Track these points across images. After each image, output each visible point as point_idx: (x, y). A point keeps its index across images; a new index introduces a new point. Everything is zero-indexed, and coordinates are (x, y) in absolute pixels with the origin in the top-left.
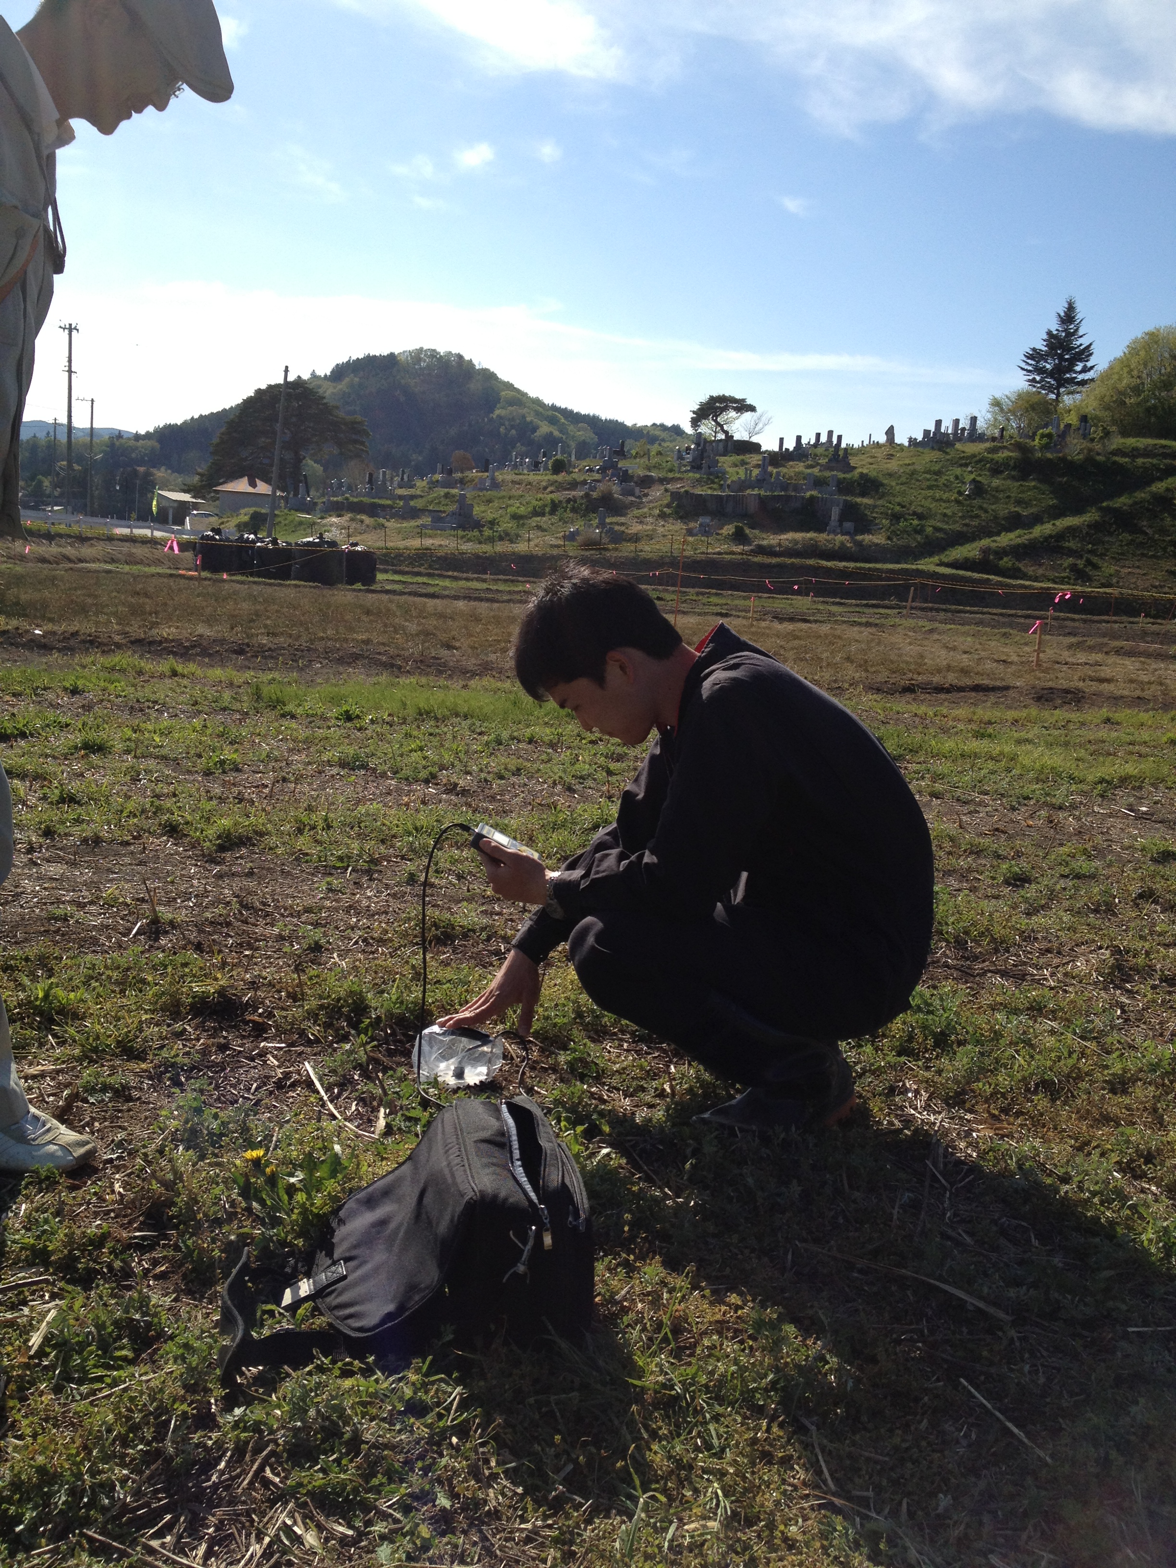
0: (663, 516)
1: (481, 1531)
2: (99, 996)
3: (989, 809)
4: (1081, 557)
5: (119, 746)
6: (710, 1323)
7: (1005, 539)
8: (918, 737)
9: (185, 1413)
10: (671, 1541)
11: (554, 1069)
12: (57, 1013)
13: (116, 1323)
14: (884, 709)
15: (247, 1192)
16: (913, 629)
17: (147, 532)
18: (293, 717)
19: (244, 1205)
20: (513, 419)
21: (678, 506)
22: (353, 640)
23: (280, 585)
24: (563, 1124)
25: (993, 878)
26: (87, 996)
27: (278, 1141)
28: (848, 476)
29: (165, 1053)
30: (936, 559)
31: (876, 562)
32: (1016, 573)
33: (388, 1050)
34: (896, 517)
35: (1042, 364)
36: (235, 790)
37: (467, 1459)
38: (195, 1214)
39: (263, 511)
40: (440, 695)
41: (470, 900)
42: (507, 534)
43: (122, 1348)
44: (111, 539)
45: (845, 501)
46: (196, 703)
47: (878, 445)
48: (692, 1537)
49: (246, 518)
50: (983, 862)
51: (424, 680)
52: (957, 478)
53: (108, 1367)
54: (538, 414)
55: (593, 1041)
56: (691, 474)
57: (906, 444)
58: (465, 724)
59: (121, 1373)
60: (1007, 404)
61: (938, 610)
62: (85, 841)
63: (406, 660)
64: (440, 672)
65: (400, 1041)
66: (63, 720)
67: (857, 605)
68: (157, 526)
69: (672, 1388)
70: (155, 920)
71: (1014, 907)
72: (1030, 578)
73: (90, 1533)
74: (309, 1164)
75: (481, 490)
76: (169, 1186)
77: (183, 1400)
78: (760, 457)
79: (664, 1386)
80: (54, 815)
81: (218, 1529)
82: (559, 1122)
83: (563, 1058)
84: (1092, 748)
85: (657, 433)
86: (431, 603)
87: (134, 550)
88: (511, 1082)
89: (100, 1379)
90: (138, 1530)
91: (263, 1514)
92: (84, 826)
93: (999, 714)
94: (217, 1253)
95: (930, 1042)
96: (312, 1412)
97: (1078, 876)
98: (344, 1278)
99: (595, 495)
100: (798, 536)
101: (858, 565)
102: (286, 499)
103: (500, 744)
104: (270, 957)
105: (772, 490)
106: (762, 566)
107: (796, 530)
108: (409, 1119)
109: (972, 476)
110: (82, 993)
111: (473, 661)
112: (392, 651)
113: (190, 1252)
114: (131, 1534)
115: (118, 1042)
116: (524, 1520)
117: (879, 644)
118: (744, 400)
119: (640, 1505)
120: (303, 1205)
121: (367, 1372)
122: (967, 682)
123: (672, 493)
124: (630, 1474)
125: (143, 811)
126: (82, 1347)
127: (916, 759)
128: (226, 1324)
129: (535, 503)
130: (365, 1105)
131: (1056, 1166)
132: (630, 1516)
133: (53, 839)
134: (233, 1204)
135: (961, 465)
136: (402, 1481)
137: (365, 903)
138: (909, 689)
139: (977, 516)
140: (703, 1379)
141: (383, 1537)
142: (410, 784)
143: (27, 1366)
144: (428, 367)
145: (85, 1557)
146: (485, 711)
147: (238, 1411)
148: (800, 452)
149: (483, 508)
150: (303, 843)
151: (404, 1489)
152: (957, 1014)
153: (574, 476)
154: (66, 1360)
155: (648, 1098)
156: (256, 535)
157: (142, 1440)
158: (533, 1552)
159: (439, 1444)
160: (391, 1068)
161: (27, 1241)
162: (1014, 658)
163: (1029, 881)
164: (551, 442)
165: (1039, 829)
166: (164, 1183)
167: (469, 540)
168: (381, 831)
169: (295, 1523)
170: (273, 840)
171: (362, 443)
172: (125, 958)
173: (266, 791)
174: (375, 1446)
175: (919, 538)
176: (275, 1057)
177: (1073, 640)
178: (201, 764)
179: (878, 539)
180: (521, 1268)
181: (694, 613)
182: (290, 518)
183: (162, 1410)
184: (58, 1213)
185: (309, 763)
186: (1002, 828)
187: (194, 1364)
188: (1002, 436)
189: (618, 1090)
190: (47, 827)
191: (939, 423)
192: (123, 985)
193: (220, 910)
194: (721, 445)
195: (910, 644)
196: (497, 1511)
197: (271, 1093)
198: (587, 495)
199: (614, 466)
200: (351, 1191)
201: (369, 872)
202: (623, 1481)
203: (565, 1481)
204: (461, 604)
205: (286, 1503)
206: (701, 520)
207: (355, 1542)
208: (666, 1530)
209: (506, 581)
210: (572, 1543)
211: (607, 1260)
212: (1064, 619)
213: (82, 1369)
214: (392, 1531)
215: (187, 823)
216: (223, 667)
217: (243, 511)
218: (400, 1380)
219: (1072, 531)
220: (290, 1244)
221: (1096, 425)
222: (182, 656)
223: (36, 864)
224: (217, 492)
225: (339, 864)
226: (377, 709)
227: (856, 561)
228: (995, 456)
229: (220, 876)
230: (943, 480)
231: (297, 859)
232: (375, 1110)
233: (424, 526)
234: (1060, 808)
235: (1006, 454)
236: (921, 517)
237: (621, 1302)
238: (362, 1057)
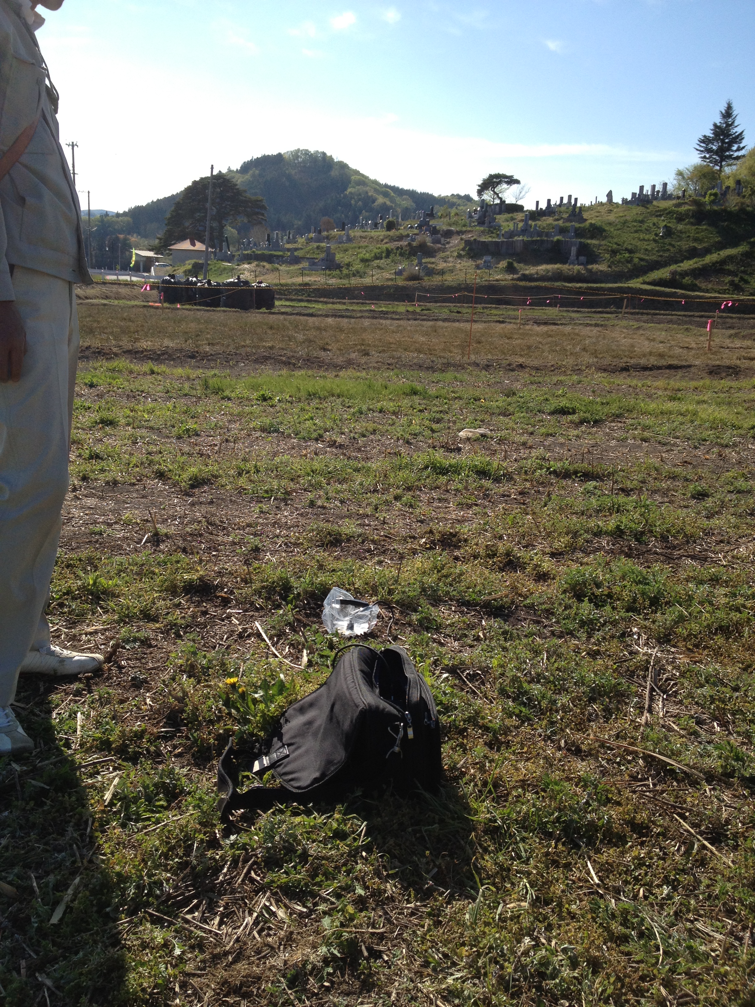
0: (460, 256)
1: (383, 909)
2: (127, 582)
3: (679, 448)
4: (736, 276)
5: (123, 421)
6: (517, 782)
7: (687, 265)
8: (633, 401)
9: (202, 840)
10: (500, 915)
11: (410, 624)
12: (102, 593)
13: (155, 785)
14: (609, 383)
15: (227, 703)
16: (626, 327)
17: (128, 278)
18: (229, 399)
19: (226, 711)
20: (360, 194)
21: (469, 249)
22: (263, 346)
23: (214, 311)
24: (418, 659)
25: (684, 494)
26: (119, 582)
27: (244, 671)
28: (582, 225)
29: (170, 618)
30: (641, 280)
31: (601, 282)
32: (694, 288)
33: (306, 614)
34: (614, 252)
35: (710, 146)
36: (197, 448)
37: (372, 865)
38: (197, 717)
39: (200, 262)
40: (321, 382)
41: (349, 517)
42: (358, 272)
43: (160, 800)
44: (104, 283)
45: (580, 243)
46: (168, 392)
47: (601, 204)
48: (512, 912)
49: (190, 267)
50: (677, 484)
51: (310, 372)
52: (654, 224)
53: (153, 812)
54: (376, 190)
55: (433, 606)
56: (478, 228)
57: (620, 202)
58: (339, 401)
59: (161, 815)
60: (687, 174)
61: (642, 314)
62: (107, 483)
63: (298, 359)
64: (320, 367)
65: (313, 608)
66: (87, 404)
67: (588, 312)
68: (133, 273)
69: (495, 821)
70: (156, 534)
71: (698, 513)
72: (703, 291)
73: (150, 911)
74: (265, 686)
75: (340, 243)
76: (181, 700)
77: (200, 831)
78: (523, 215)
79: (490, 820)
80: (88, 467)
81: (226, 908)
82: (415, 658)
83: (415, 617)
84: (747, 405)
85: (455, 200)
86: (311, 320)
87: (120, 290)
88: (383, 633)
89: (148, 819)
90: (178, 909)
91: (251, 899)
92: (107, 473)
93: (685, 384)
94: (212, 741)
95: (647, 603)
96: (277, 838)
97: (739, 492)
98: (288, 756)
99: (414, 244)
100: (550, 267)
101: (590, 285)
102: (215, 253)
103: (361, 413)
104: (228, 556)
105: (531, 237)
106: (525, 288)
107: (548, 263)
108: (322, 656)
109: (665, 223)
110: (117, 581)
111: (341, 359)
112: (290, 354)
113: (196, 741)
114: (174, 911)
115: (141, 611)
116: (409, 902)
117: (604, 338)
118: (512, 176)
119: (480, 893)
120: (263, 712)
121: (308, 813)
122: (663, 362)
123: (466, 241)
124: (473, 874)
125: (142, 463)
126: (135, 800)
127: (631, 416)
128: (221, 784)
129: (375, 250)
130: (294, 648)
131: (730, 681)
132: (474, 900)
133: (88, 482)
134: (220, 710)
135: (657, 216)
136: (334, 879)
137: (284, 520)
138: (625, 369)
139: (668, 250)
140: (514, 816)
141: (325, 913)
142: (306, 442)
143: (103, 812)
144: (304, 161)
145: (148, 925)
146: (351, 392)
147: (233, 838)
148: (550, 210)
149: (341, 255)
150: (242, 481)
151: (336, 884)
152: (664, 584)
153: (400, 231)
154: (127, 808)
155: (469, 642)
156: (196, 277)
157: (177, 856)
158: (416, 921)
159: (355, 856)
160: (308, 625)
161: (97, 735)
162: (693, 345)
163: (708, 496)
164: (385, 209)
165: (713, 461)
166: (177, 699)
167: (334, 277)
168: (290, 473)
169: (271, 904)
170: (223, 481)
171: (263, 215)
172: (141, 558)
173: (216, 448)
174: (317, 858)
175: (629, 265)
176: (236, 618)
177: (732, 332)
178: (175, 431)
179: (602, 267)
180: (397, 749)
181: (482, 321)
182: (218, 266)
183: (188, 837)
184: (113, 718)
185: (242, 430)
186: (688, 460)
187: (205, 809)
188: (684, 196)
189: (450, 636)
190: (84, 475)
191: (642, 188)
192: (141, 574)
193: (195, 526)
194: (497, 207)
195: (625, 338)
196: (392, 897)
197: (236, 641)
198: (409, 244)
199: (427, 224)
200: (291, 703)
201: (285, 500)
202: (468, 878)
203: (433, 879)
204: (330, 320)
205: (265, 893)
206: (485, 258)
207: (308, 915)
208: (497, 908)
209: (358, 303)
210: (439, 915)
211: (450, 743)
212: (726, 318)
213: (137, 813)
214: (330, 909)
215: (170, 471)
216: (182, 366)
217: (187, 262)
218: (329, 817)
219: (731, 258)
220: (256, 735)
221: (746, 187)
222: (156, 360)
223: (79, 499)
224: (170, 250)
225: (266, 495)
226: (282, 393)
227: (588, 282)
228: (680, 209)
229: (193, 504)
230: (645, 226)
231: (240, 492)
232: (301, 651)
233: (304, 268)
234: (726, 446)
235: (687, 207)
236: (630, 251)
237: (460, 769)
238: (290, 618)
